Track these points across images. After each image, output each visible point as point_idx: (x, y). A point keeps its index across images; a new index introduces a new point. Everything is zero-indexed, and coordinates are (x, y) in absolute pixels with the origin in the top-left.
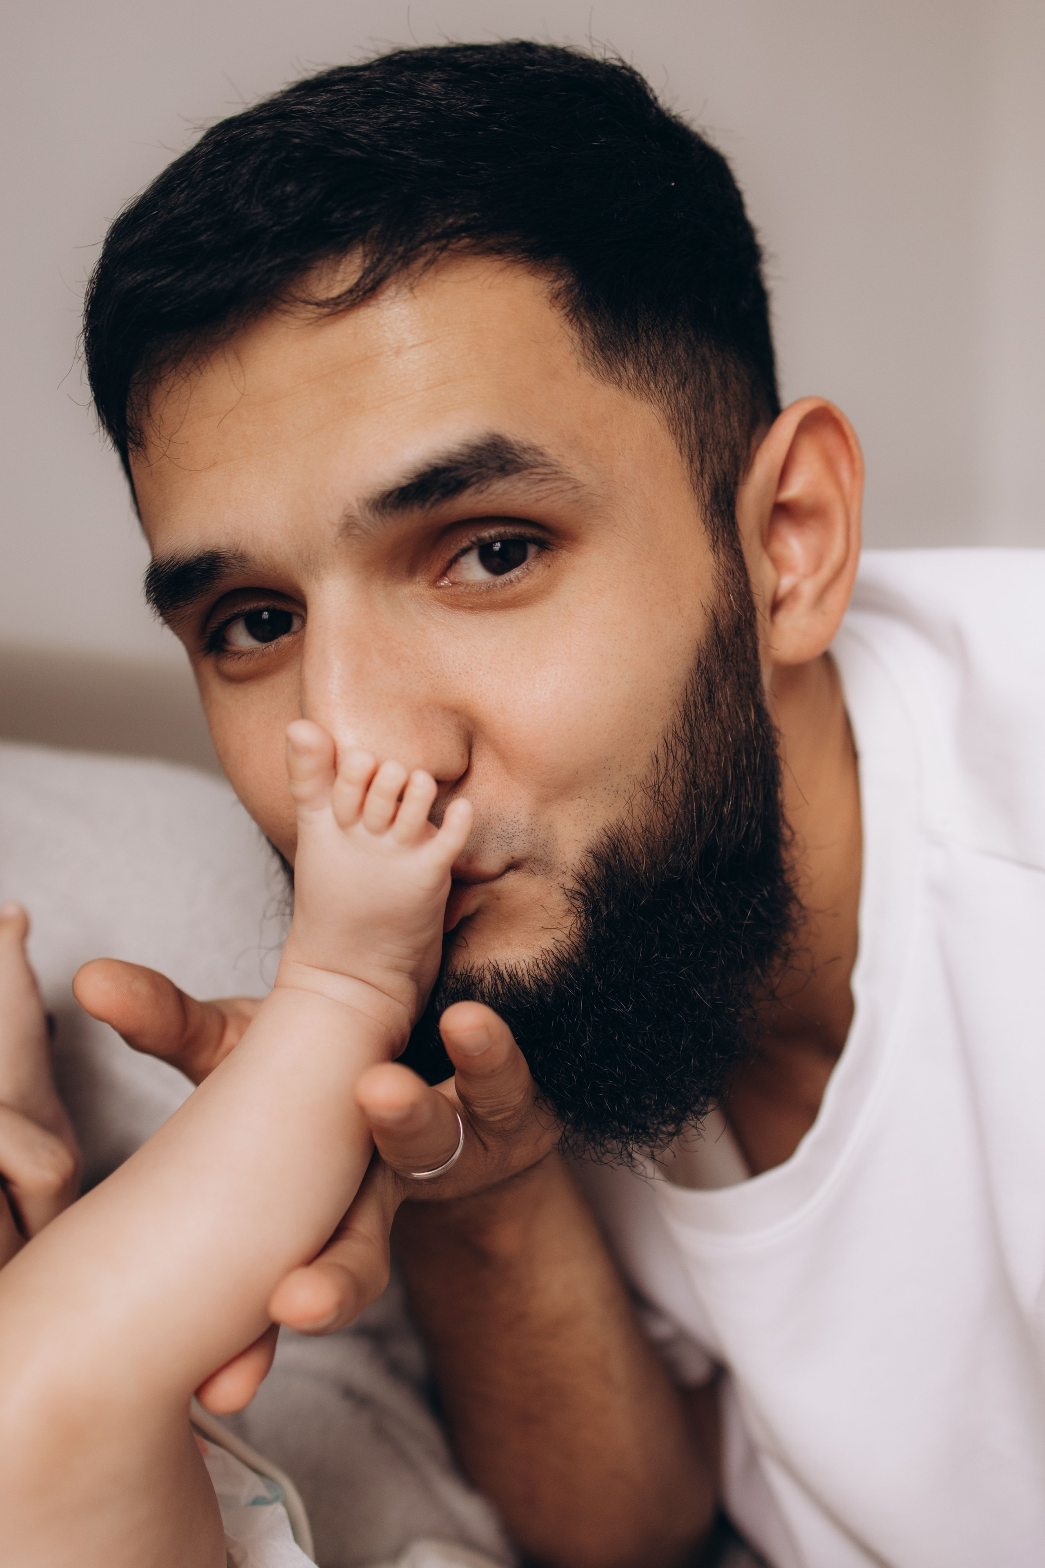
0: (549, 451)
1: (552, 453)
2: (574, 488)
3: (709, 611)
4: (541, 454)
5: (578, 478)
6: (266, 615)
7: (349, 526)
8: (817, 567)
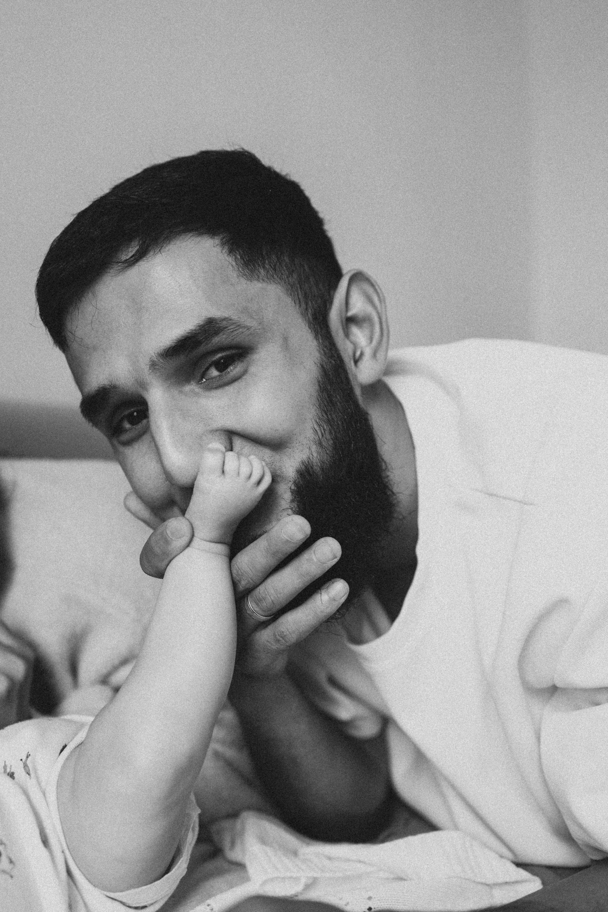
0: (233, 317)
1: (235, 317)
2: (247, 329)
3: (319, 365)
4: (231, 320)
5: (248, 325)
6: (135, 414)
7: (153, 365)
8: (371, 339)
